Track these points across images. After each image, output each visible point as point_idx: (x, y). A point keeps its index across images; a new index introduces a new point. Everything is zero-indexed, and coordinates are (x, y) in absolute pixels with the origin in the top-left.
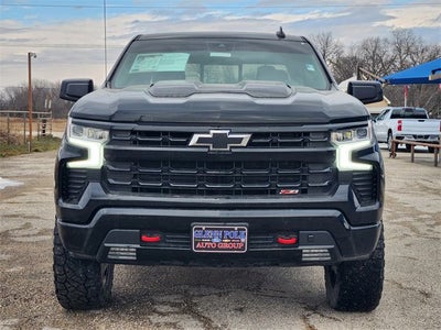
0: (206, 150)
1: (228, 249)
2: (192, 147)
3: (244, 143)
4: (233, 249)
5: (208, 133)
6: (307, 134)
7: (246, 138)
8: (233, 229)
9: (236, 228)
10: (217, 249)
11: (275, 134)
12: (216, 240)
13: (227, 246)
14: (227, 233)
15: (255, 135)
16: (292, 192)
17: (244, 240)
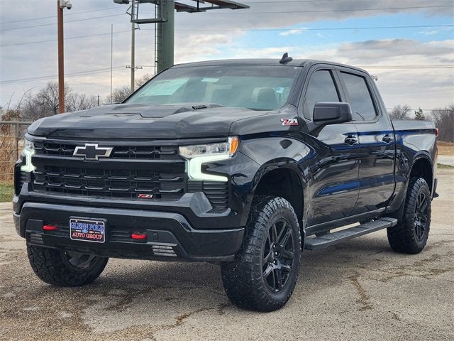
0: (83, 159)
1: (93, 239)
2: (75, 156)
3: (108, 154)
4: (96, 240)
5: (84, 146)
6: (158, 148)
7: (109, 150)
8: (95, 223)
9: (97, 222)
10: (85, 238)
11: (133, 147)
12: (85, 231)
13: (92, 237)
14: (92, 226)
15: (116, 148)
16: (147, 196)
17: (103, 232)
